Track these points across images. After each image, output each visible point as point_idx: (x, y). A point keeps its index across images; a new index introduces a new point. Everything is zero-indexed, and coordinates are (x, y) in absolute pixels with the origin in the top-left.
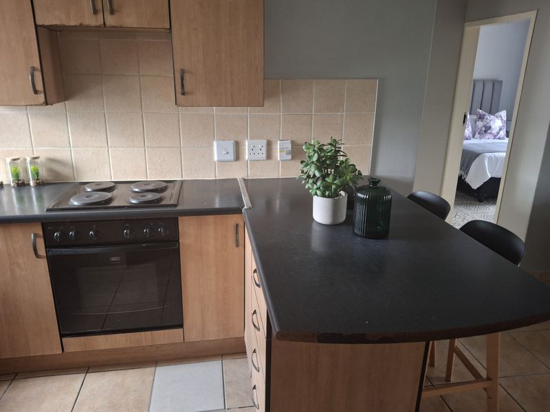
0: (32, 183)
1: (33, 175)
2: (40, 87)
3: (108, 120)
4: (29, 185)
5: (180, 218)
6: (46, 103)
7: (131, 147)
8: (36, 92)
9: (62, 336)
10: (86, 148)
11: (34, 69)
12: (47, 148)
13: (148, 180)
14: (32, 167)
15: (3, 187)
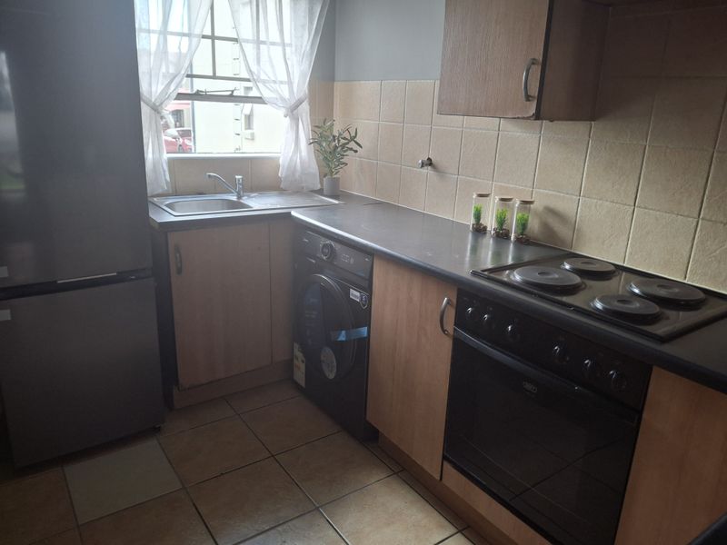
0: (513, 237)
1: (517, 226)
2: (534, 91)
3: (648, 158)
4: (509, 238)
5: (656, 370)
6: (537, 116)
7: (672, 212)
8: (528, 98)
9: (444, 458)
10: (600, 202)
11: (534, 62)
12: (551, 192)
13: (686, 282)
14: (520, 215)
15: (485, 233)
